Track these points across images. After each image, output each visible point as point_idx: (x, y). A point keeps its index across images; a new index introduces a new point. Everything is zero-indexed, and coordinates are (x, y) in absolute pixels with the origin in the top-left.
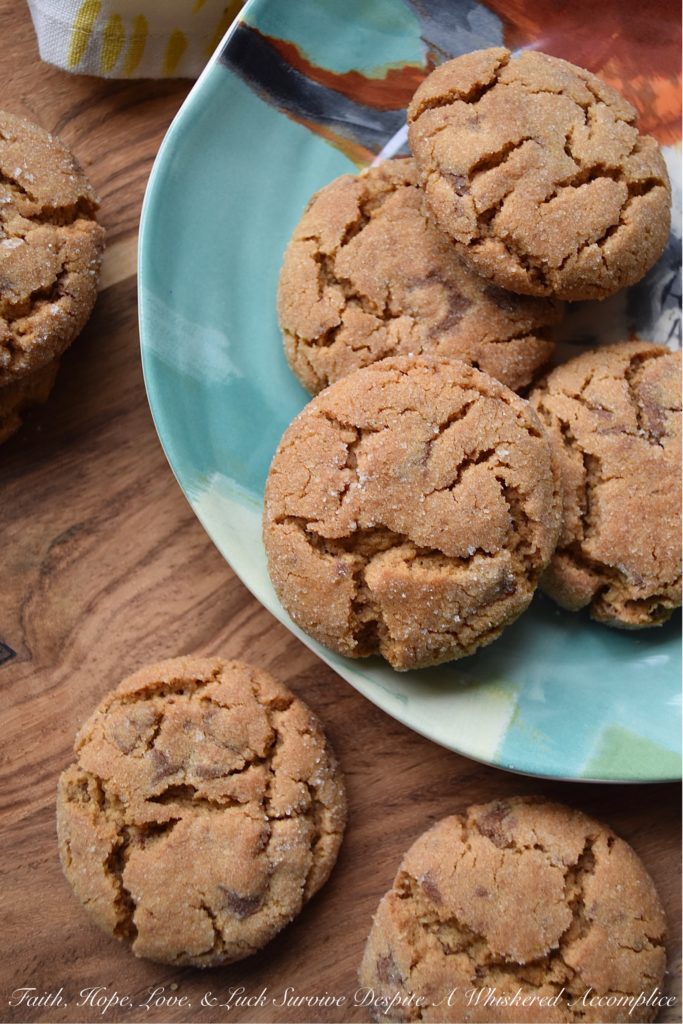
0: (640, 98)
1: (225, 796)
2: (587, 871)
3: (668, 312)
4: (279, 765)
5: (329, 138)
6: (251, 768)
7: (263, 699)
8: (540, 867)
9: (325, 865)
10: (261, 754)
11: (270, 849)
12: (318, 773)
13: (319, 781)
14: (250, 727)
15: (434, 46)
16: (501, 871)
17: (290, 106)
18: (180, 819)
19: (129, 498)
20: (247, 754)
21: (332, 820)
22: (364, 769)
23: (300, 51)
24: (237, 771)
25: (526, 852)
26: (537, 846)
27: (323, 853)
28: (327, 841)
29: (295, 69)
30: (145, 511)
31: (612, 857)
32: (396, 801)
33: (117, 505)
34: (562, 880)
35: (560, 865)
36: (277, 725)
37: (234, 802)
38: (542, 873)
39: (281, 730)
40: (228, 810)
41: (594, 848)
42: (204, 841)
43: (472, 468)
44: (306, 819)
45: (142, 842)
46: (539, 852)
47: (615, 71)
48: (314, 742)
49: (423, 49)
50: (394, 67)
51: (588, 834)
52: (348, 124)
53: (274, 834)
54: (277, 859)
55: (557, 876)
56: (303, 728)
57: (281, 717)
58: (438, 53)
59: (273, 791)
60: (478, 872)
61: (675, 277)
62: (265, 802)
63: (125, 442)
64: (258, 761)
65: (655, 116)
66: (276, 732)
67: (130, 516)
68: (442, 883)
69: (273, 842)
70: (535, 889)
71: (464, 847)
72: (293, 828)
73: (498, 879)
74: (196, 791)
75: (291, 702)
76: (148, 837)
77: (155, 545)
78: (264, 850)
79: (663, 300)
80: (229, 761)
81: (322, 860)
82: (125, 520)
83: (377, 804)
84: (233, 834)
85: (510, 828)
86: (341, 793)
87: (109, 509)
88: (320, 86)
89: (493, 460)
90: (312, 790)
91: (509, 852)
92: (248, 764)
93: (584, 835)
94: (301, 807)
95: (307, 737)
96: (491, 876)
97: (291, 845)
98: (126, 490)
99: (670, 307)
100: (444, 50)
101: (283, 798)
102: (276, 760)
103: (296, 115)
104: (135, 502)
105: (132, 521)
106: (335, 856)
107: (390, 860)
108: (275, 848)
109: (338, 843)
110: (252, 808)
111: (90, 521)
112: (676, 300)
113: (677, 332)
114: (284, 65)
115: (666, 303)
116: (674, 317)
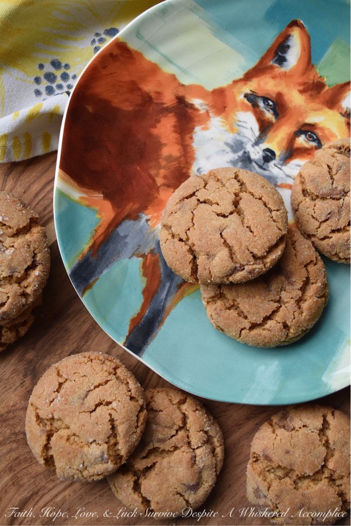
0: (170, 162)
3: (270, 169)
5: (171, 308)
15: (134, 253)
49: (135, 259)
50: (142, 274)
52: (166, 299)
58: (137, 252)
61: (255, 162)
65: (180, 157)
99: (268, 167)
100: (136, 249)
112: (265, 164)
113: (279, 166)
114: (140, 325)
115: (266, 168)
116: (273, 166)
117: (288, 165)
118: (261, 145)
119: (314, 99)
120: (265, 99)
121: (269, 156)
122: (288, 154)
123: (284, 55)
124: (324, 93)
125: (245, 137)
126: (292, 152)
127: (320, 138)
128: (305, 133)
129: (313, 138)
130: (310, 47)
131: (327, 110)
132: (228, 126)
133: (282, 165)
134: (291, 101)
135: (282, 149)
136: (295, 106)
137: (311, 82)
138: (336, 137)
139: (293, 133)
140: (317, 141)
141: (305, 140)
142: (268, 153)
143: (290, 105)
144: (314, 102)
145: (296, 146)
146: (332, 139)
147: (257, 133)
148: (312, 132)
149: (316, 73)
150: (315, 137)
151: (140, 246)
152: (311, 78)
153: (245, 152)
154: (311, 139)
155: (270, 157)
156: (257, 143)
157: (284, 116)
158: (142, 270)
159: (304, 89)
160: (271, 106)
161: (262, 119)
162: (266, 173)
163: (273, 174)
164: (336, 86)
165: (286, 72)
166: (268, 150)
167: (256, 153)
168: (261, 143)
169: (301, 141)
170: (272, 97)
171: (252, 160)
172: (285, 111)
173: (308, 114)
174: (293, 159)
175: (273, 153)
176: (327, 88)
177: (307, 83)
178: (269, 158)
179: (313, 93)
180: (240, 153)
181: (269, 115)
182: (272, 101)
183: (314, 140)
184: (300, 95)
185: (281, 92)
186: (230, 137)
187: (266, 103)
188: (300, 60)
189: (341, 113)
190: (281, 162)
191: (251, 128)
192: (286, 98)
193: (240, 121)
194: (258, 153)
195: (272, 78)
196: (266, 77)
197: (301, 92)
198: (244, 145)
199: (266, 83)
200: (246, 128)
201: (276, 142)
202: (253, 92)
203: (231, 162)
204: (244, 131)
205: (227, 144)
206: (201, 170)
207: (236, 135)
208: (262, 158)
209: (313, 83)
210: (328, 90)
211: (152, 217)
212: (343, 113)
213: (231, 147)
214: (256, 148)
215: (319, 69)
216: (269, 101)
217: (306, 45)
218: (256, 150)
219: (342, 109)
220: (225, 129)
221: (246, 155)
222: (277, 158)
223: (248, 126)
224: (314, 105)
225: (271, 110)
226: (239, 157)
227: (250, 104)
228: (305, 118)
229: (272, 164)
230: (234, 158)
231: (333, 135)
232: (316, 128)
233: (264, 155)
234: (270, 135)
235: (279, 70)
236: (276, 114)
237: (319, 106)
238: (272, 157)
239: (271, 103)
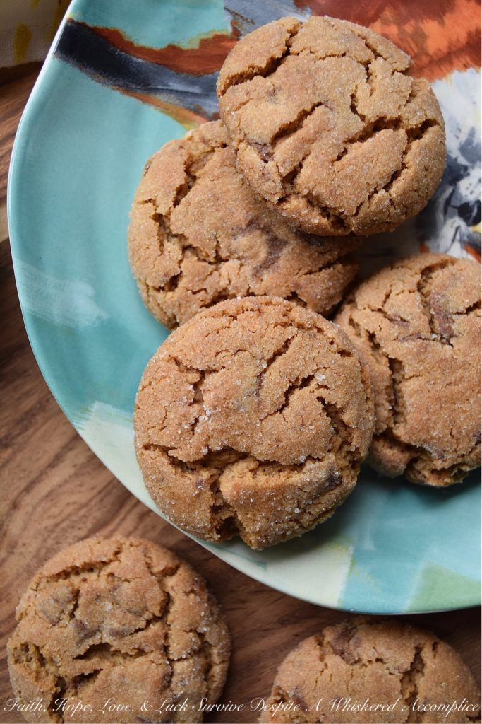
0: (413, 39)
1: (134, 648)
2: (418, 671)
3: (450, 222)
4: (173, 621)
5: (157, 105)
6: (151, 626)
7: (155, 570)
8: (381, 676)
9: (217, 687)
10: (158, 614)
11: (173, 685)
12: (204, 623)
13: (205, 629)
14: (147, 595)
15: (237, 14)
16: (352, 683)
17: (121, 82)
18: (102, 669)
19: (34, 415)
20: (147, 616)
21: (219, 654)
22: (241, 605)
23: (123, 35)
24: (140, 630)
25: (370, 666)
26: (378, 660)
27: (215, 679)
28: (217, 670)
29: (121, 51)
30: (49, 423)
31: (436, 661)
32: (268, 627)
33: (25, 422)
34: (399, 684)
35: (397, 673)
36: (168, 589)
37: (141, 652)
38: (383, 681)
39: (172, 593)
40: (137, 659)
41: (423, 654)
42: (123, 684)
43: (297, 393)
44: (199, 657)
45: (76, 687)
46: (380, 664)
47: (391, 19)
48: (198, 599)
49: (228, 18)
50: (205, 37)
51: (417, 644)
52: (171, 91)
53: (175, 673)
54: (179, 693)
55: (395, 681)
56: (188, 589)
57: (171, 582)
58: (241, 20)
59: (170, 641)
60: (334, 685)
61: (454, 191)
62: (166, 648)
63: (25, 372)
64: (156, 619)
65: (427, 54)
66: (168, 594)
67: (37, 430)
68: (307, 694)
69: (175, 679)
70: (379, 694)
71: (321, 665)
72: (188, 667)
73: (350, 689)
74: (112, 646)
75: (178, 567)
76: (80, 682)
77: (59, 450)
78: (169, 686)
79: (445, 212)
80: (134, 623)
81: (215, 685)
82: (34, 433)
83: (254, 630)
84: (143, 678)
85: (356, 647)
86: (224, 632)
87: (20, 426)
88: (144, 61)
89: (313, 384)
90: (201, 635)
91: (357, 666)
92: (149, 622)
93: (413, 645)
94: (194, 651)
95: (192, 596)
96: (344, 687)
97: (189, 680)
98: (31, 410)
99: (452, 217)
100: (245, 16)
101: (179, 647)
102: (170, 617)
103: (127, 90)
104: (39, 419)
105: (39, 434)
106: (224, 679)
107: (267, 670)
108: (177, 684)
109: (226, 669)
110: (155, 656)
111: (6, 437)
112: (456, 210)
113: (458, 237)
114: (112, 48)
115: (448, 214)
116: (456, 225)
121: (471, 213)
133: (461, 241)
142: (475, 211)
151: (253, 22)
153: (466, 168)
155: (471, 216)
158: (211, 36)
167: (471, 188)
171: (455, 184)
178: (468, 215)
180: (462, 161)
190: (466, 238)
194: (472, 193)
198: (477, 163)
205: (472, 133)
208: (464, 201)
213: (469, 142)
218: (475, 187)
221: (462, 172)
222: (471, 229)
226: (456, 160)
229: (458, 221)
230: (450, 152)
233: (471, 204)
238: (471, 220)
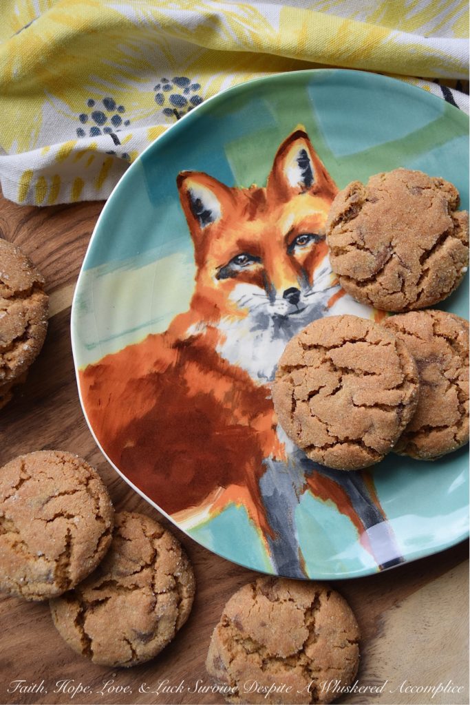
3: (306, 303)
47: (232, 418)
49: (303, 497)
50: (321, 500)
61: (290, 314)
79: (303, 310)
100: (294, 490)
112: (298, 305)
113: (310, 292)
116: (305, 298)
117: (314, 283)
118: (276, 297)
119: (267, 210)
120: (235, 260)
121: (293, 296)
122: (304, 276)
123: (203, 210)
124: (268, 196)
125: (258, 307)
126: (305, 271)
127: (310, 231)
128: (294, 243)
129: (305, 238)
130: (214, 180)
131: (287, 205)
132: (236, 316)
133: (311, 290)
134: (254, 235)
135: (295, 277)
136: (262, 235)
137: (249, 202)
138: (320, 215)
139: (286, 256)
140: (311, 237)
141: (302, 249)
142: (290, 295)
143: (257, 239)
144: (270, 212)
145: (301, 262)
146: (319, 221)
147: (263, 292)
148: (299, 236)
149: (243, 190)
150: (306, 237)
151: (293, 484)
152: (244, 199)
153: (273, 317)
154: (305, 242)
156: (272, 298)
157: (264, 254)
158: (318, 498)
159: (251, 214)
160: (245, 259)
161: (251, 277)
162: (307, 310)
163: (313, 304)
164: (269, 179)
165: (222, 221)
166: (286, 293)
167: (281, 306)
168: (275, 295)
169: (300, 253)
170: (237, 252)
171: (285, 316)
172: (260, 249)
173: (277, 228)
174: (312, 274)
175: (293, 290)
176: (265, 190)
177: (247, 206)
178: (295, 297)
179: (261, 206)
180: (271, 323)
181: (253, 267)
182: (241, 255)
183: (308, 240)
184: (254, 222)
185: (237, 239)
186: (248, 322)
187: (239, 262)
188: (218, 198)
189: (300, 193)
190: (307, 288)
191: (254, 294)
192: (247, 238)
193: (239, 301)
194: (283, 304)
195: (218, 238)
196: (213, 244)
197: (251, 219)
198: (265, 314)
199: (220, 248)
200: (250, 299)
201: (284, 280)
202: (219, 267)
203: (273, 338)
204: (251, 303)
205: (253, 329)
206: (261, 372)
207: (250, 314)
209: (251, 200)
210: (268, 190)
211: (274, 454)
212: (301, 191)
213: (259, 327)
214: (276, 302)
215: (241, 184)
216: (240, 257)
217: (209, 182)
218: (278, 305)
219: (296, 189)
220: (237, 321)
221: (277, 318)
222: (300, 289)
223: (250, 296)
224: (273, 215)
225: (249, 263)
226: (273, 326)
227: (229, 279)
228: (280, 232)
229: (302, 298)
230: (272, 332)
231: (316, 217)
232: (298, 229)
233: (289, 300)
234: (273, 280)
235: (215, 225)
236: (257, 259)
237: (277, 210)
238: (296, 293)
239: (242, 257)
